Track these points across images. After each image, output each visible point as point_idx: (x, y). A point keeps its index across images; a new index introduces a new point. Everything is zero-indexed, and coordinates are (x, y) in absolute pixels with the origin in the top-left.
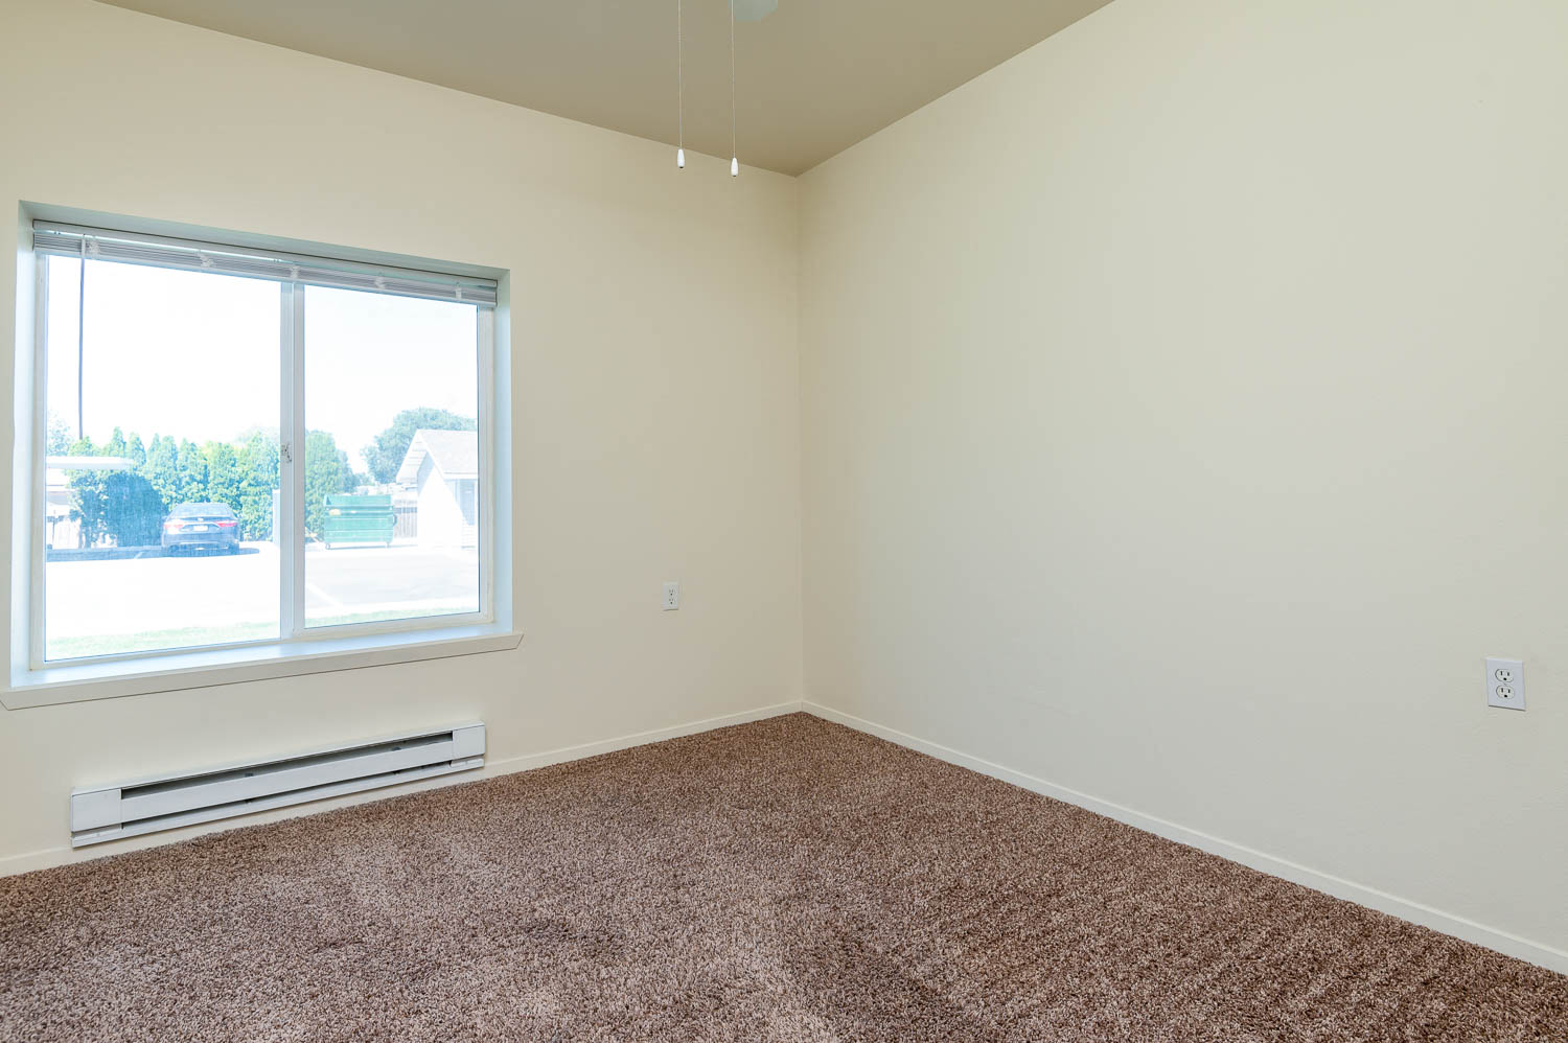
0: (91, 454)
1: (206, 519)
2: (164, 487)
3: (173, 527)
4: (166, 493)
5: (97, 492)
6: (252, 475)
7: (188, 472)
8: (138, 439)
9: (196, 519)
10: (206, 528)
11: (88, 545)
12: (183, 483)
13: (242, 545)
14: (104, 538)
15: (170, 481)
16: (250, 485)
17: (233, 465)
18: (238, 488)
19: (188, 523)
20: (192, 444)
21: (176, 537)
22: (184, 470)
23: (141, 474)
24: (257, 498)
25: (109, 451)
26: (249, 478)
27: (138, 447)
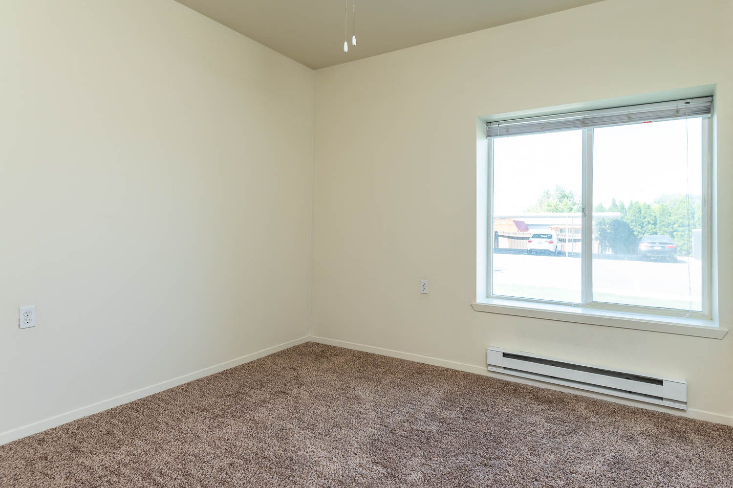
0: (603, 211)
1: (660, 243)
2: (635, 226)
3: (644, 247)
4: (637, 229)
5: (606, 228)
6: (680, 221)
7: (646, 219)
8: (623, 204)
9: (655, 243)
10: (660, 248)
11: (602, 252)
12: (644, 225)
13: (679, 258)
14: (609, 249)
15: (638, 224)
16: (679, 226)
17: (670, 216)
18: (672, 228)
19: (652, 245)
20: (649, 206)
21: (645, 252)
22: (645, 218)
23: (625, 220)
24: (683, 233)
25: (610, 210)
26: (678, 222)
27: (623, 208)
